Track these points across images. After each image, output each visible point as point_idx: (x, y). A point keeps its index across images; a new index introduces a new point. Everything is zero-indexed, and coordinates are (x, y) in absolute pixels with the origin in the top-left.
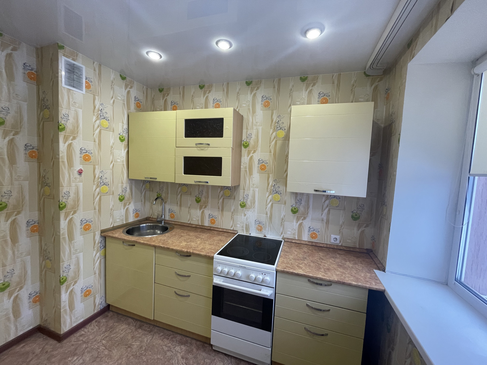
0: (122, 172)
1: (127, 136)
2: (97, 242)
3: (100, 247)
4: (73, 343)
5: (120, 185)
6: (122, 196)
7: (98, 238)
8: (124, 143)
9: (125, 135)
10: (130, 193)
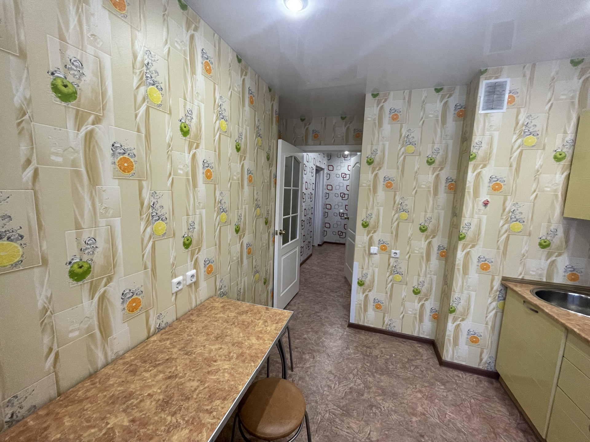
0: (553, 206)
1: (571, 151)
2: (495, 288)
3: (499, 297)
4: (448, 375)
5: (544, 224)
6: (545, 240)
7: (497, 285)
8: (562, 163)
9: (567, 151)
10: (563, 240)
